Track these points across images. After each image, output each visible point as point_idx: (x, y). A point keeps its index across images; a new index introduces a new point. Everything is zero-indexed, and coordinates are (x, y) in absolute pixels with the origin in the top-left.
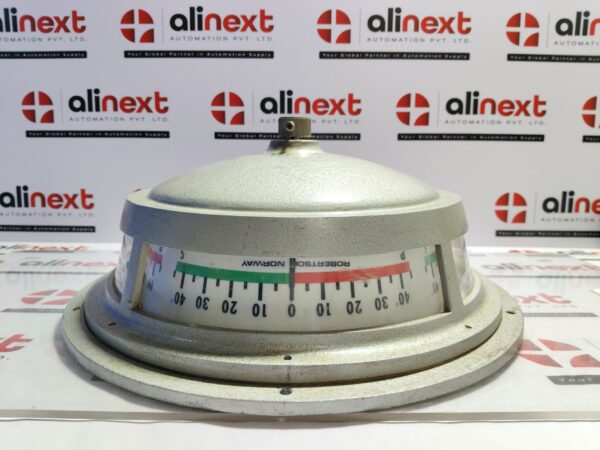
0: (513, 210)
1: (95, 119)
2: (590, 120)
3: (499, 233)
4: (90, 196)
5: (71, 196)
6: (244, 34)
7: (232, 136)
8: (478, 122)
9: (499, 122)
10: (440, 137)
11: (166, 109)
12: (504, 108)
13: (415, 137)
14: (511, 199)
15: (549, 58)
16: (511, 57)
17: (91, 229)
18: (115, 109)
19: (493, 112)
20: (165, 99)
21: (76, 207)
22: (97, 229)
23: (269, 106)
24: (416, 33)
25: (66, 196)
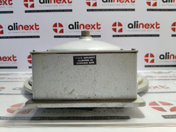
0: (150, 59)
1: (16, 33)
2: (174, 30)
3: (146, 66)
4: (15, 57)
5: (9, 57)
6: (63, 4)
7: (60, 37)
8: (138, 31)
9: (145, 31)
10: (126, 36)
11: (38, 29)
12: (146, 26)
13: (118, 36)
14: (149, 55)
15: (160, 10)
16: (148, 10)
17: (16, 67)
18: (23, 29)
19: (143, 27)
20: (38, 26)
21: (11, 60)
22: (18, 67)
23: (71, 27)
24: (118, 3)
25: (8, 57)
